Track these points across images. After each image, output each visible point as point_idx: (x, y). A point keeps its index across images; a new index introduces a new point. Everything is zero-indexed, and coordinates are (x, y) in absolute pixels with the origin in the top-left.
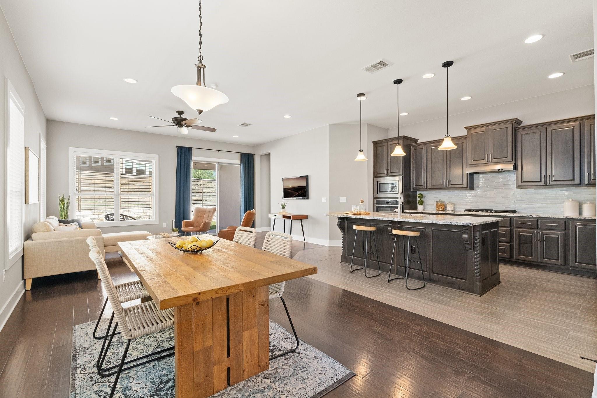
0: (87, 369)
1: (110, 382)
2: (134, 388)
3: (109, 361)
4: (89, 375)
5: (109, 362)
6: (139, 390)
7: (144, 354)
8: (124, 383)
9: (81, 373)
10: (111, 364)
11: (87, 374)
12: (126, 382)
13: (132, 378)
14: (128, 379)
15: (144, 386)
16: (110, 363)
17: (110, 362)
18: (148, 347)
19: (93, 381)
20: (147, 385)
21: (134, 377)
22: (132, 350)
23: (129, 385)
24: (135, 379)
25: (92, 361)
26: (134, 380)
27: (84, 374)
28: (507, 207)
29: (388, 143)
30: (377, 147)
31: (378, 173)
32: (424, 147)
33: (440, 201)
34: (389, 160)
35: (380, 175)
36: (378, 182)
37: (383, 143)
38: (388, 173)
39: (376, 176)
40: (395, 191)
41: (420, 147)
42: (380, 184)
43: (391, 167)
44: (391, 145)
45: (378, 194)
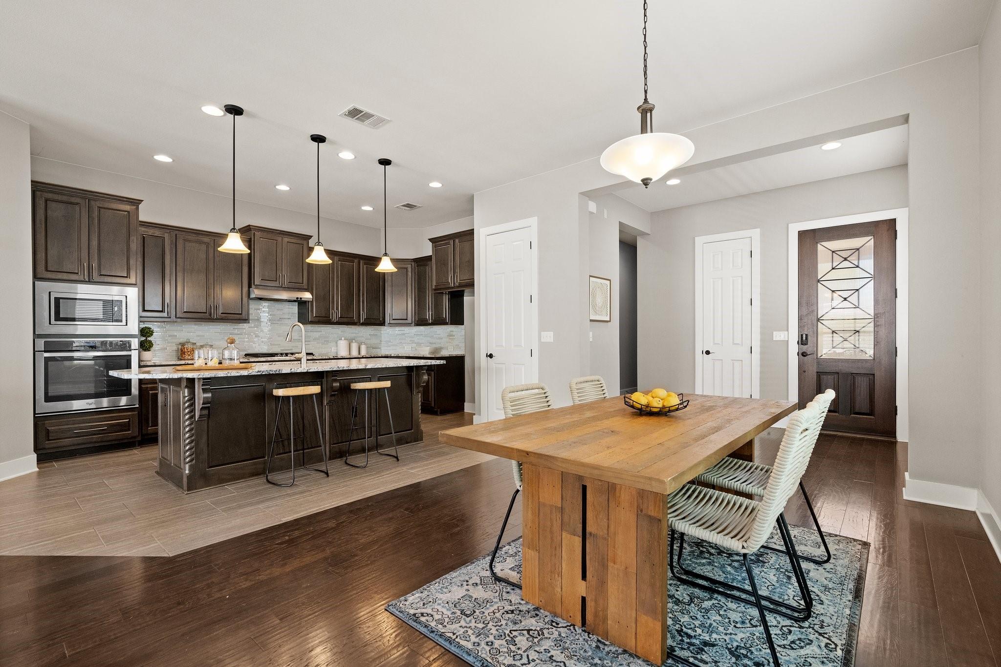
0: (823, 645)
1: (798, 603)
2: (775, 579)
3: (781, 633)
4: (824, 633)
5: (782, 631)
6: (772, 574)
7: (724, 605)
8: (781, 590)
9: (836, 645)
10: (783, 626)
11: (825, 636)
12: (778, 590)
13: (768, 589)
14: (774, 591)
15: (762, 574)
16: (783, 628)
17: (781, 629)
18: (707, 611)
19: (821, 619)
20: (759, 573)
21: (765, 588)
22: (733, 624)
23: (777, 585)
24: (766, 585)
25: (809, 655)
26: (768, 586)
27: (830, 640)
28: (283, 349)
29: (93, 203)
30: (46, 201)
31: (50, 268)
32: (166, 236)
33: (189, 342)
34: (95, 243)
35: (60, 276)
36: (50, 293)
37: (73, 197)
38: (91, 274)
39: (44, 277)
40: (117, 321)
41: (157, 233)
42: (57, 300)
43: (102, 263)
44: (102, 210)
45: (50, 324)
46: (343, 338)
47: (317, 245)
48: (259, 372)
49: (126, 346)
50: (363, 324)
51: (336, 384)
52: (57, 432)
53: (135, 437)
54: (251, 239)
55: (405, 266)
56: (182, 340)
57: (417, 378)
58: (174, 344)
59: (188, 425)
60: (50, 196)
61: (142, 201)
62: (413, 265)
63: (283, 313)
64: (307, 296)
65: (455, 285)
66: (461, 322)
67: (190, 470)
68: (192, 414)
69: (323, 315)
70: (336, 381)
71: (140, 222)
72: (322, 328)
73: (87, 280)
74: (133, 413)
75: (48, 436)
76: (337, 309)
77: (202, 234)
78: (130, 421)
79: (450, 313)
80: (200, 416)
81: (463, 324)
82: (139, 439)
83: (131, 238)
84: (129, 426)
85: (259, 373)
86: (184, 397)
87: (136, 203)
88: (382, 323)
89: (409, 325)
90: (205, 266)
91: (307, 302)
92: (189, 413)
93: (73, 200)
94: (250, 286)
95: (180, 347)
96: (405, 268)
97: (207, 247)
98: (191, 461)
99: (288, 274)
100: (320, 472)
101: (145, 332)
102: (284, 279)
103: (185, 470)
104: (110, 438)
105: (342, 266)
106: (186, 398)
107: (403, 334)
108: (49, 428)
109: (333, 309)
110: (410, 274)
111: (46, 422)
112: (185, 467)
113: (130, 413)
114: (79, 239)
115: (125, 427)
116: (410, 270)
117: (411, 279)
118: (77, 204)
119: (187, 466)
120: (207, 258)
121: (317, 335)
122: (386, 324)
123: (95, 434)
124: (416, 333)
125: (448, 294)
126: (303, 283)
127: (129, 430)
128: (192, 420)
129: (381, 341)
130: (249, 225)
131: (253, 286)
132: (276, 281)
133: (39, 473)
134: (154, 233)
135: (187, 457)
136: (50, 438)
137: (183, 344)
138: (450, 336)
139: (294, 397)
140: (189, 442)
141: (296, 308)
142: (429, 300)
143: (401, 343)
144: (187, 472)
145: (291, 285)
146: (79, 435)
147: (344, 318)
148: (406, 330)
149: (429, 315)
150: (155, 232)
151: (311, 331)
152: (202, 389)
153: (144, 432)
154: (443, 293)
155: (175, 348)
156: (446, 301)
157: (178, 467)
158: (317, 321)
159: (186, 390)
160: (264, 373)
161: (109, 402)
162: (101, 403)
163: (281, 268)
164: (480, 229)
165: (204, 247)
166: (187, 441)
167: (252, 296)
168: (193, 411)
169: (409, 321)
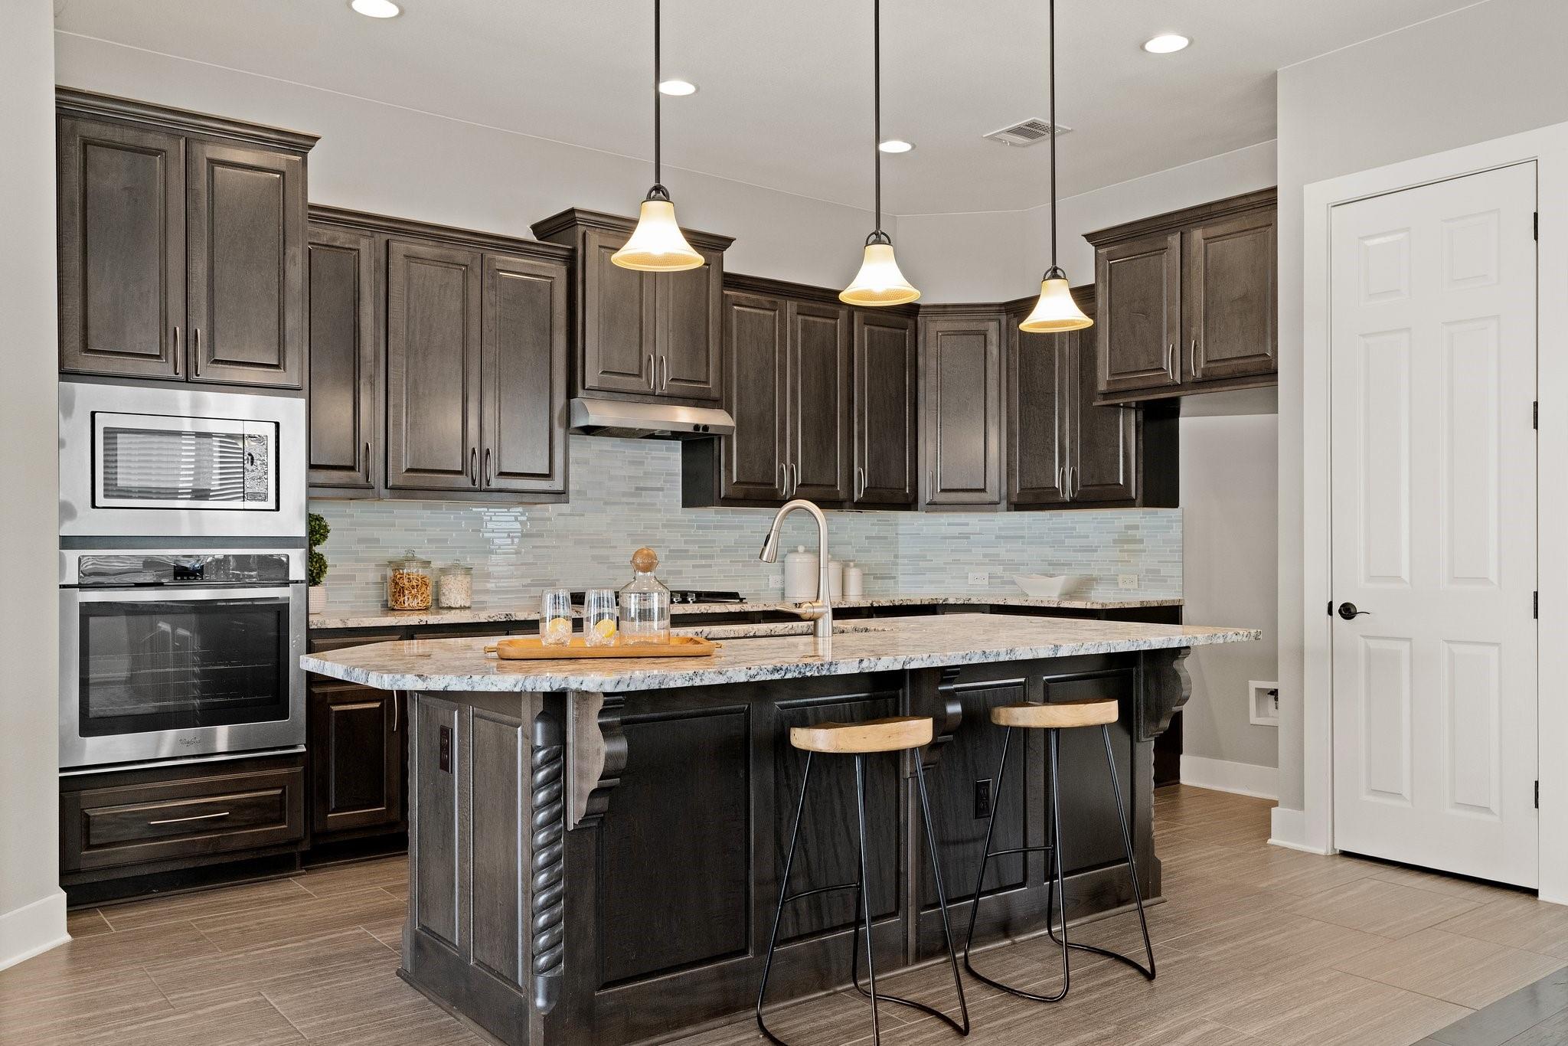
29: (196, 148)
30: (86, 143)
31: (94, 344)
32: (364, 245)
33: (412, 559)
34: (200, 268)
35: (116, 365)
36: (93, 414)
37: (149, 131)
38: (191, 359)
39: (81, 369)
40: (254, 497)
41: (342, 237)
42: (111, 433)
43: (217, 326)
44: (218, 169)
45: (94, 506)
46: (801, 549)
47: (874, 243)
48: (776, 670)
49: (275, 571)
50: (861, 506)
51: (954, 709)
52: (109, 824)
53: (295, 843)
54: (574, 251)
55: (981, 327)
56: (397, 553)
57: (1152, 688)
58: (372, 565)
59: (544, 846)
60: (94, 130)
61: (316, 139)
62: (1004, 323)
63: (645, 473)
64: (717, 419)
65: (1187, 379)
66: (1172, 501)
67: (548, 997)
68: (557, 807)
69: (758, 478)
70: (951, 696)
71: (313, 207)
72: (745, 517)
73: (181, 376)
74: (293, 770)
75: (88, 835)
76: (794, 459)
77: (451, 239)
78: (284, 793)
79: (1141, 468)
80: (586, 815)
81: (1174, 504)
82: (305, 847)
83: (288, 251)
84: (282, 808)
85: (777, 676)
86: (534, 750)
87: (300, 145)
88: (909, 503)
89: (991, 506)
90: (459, 333)
91: (716, 438)
92: (548, 803)
93: (152, 141)
94: (571, 393)
95: (390, 573)
96: (977, 333)
97: (465, 278)
98: (552, 965)
99: (671, 355)
100: (918, 1013)
101: (317, 530)
102: (661, 371)
103: (535, 996)
104: (235, 845)
105: (806, 328)
106: (540, 755)
107: (965, 536)
108: (91, 812)
109: (783, 460)
110: (994, 350)
111: (84, 793)
112: (534, 984)
113: (284, 771)
114: (164, 254)
115: (271, 810)
116: (993, 337)
117: (996, 367)
118: (157, 152)
119: (541, 982)
120: (465, 311)
121: (729, 537)
122: (921, 503)
123: (199, 832)
124: (1003, 533)
125: (1137, 409)
126: (707, 382)
127: (281, 821)
128: (556, 828)
129: (896, 557)
130: (572, 211)
131: (580, 392)
132: (639, 376)
133: (72, 948)
134: (334, 239)
135: (541, 953)
136: (93, 841)
137: (397, 566)
138: (1128, 542)
139: (866, 757)
140: (547, 900)
141: (679, 456)
142: (1064, 429)
143: (956, 561)
144: (540, 1002)
145: (679, 387)
146: (160, 833)
147: (811, 485)
148: (974, 521)
149: (1062, 478)
150: (337, 234)
151: (716, 527)
152: (600, 725)
153: (317, 827)
154: (1117, 406)
155: (374, 576)
156: (1127, 431)
157: (505, 979)
158: (741, 495)
159: (539, 727)
160: (789, 676)
161: (231, 737)
162: (212, 739)
163: (651, 337)
164: (1307, 188)
165: (456, 276)
166: (542, 899)
167: (579, 422)
168: (559, 797)
169: (992, 495)
